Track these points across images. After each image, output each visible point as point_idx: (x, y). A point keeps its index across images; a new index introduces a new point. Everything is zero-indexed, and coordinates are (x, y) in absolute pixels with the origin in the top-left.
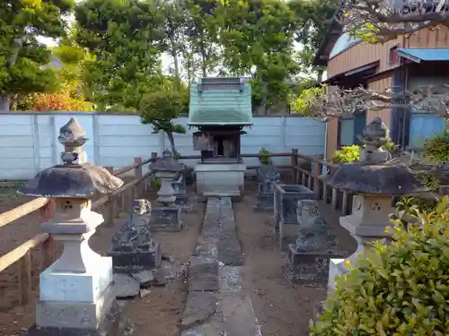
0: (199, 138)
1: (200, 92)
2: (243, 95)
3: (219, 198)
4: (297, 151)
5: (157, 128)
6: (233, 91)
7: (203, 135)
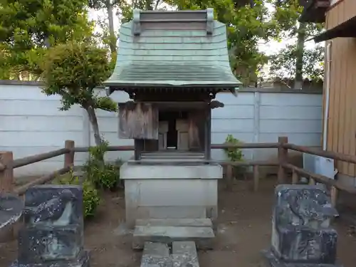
0: (131, 114)
1: (137, 35)
2: (214, 40)
3: (169, 242)
4: (286, 139)
5: (69, 101)
6: (195, 33)
7: (139, 109)
